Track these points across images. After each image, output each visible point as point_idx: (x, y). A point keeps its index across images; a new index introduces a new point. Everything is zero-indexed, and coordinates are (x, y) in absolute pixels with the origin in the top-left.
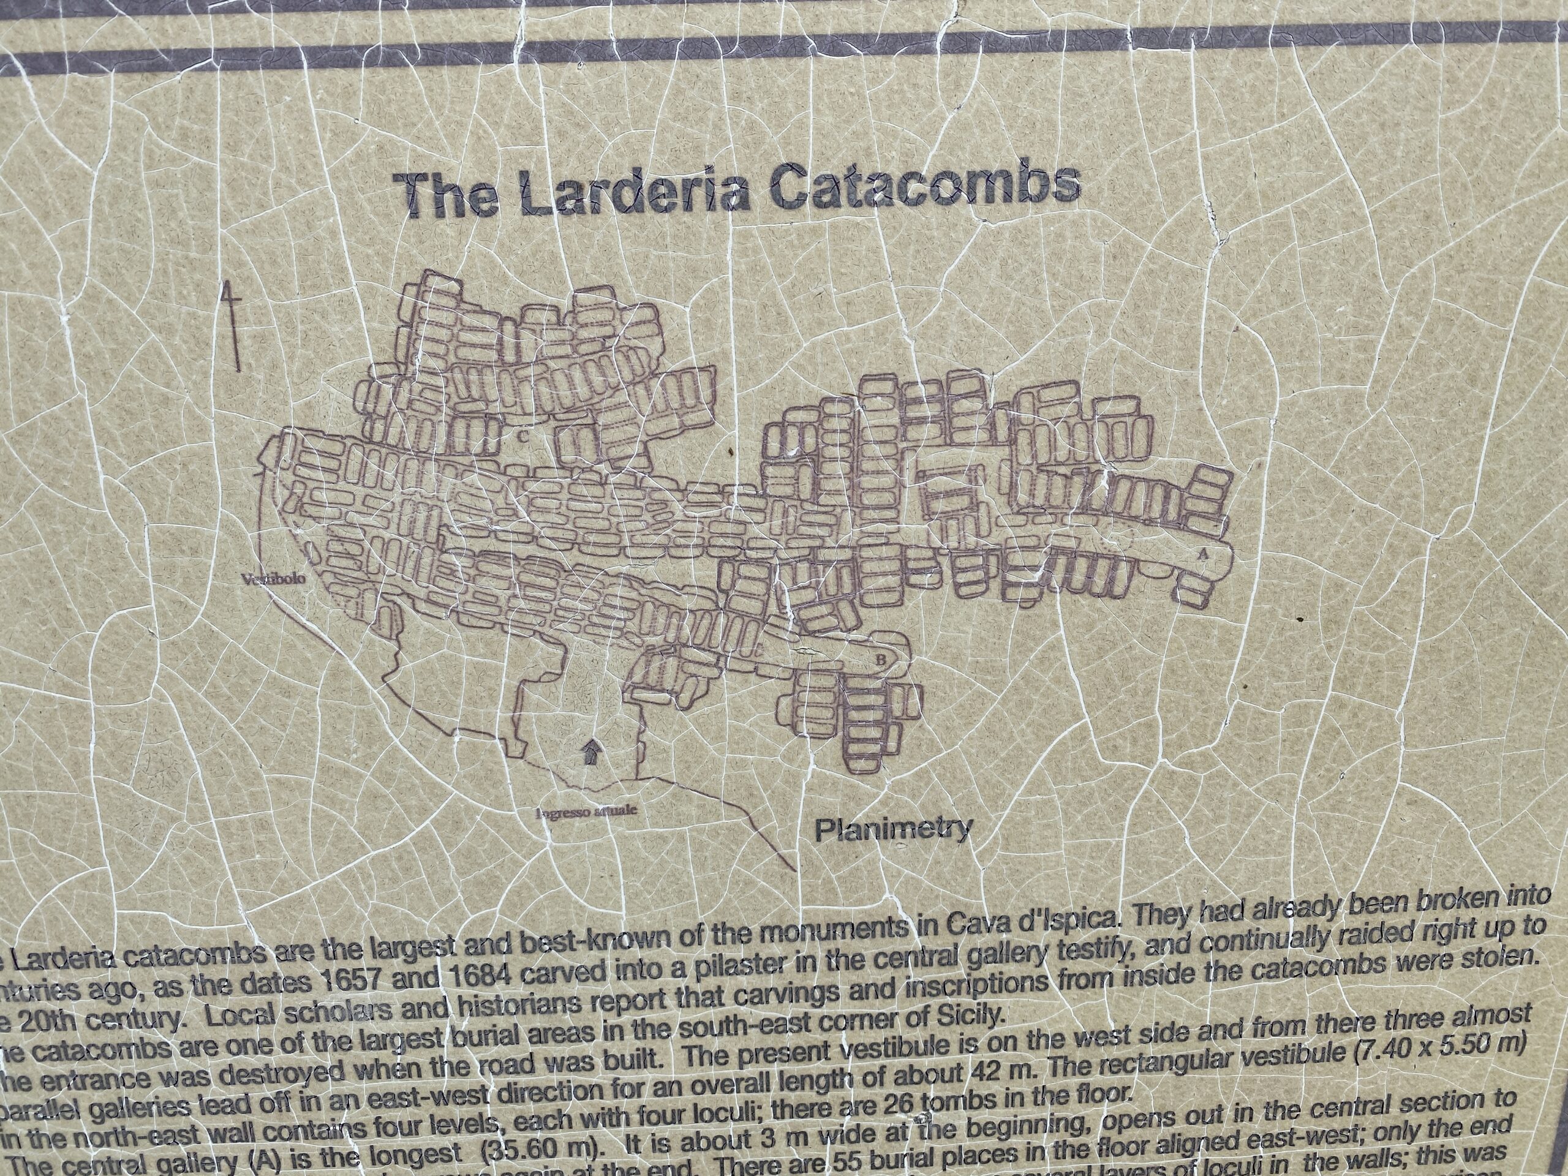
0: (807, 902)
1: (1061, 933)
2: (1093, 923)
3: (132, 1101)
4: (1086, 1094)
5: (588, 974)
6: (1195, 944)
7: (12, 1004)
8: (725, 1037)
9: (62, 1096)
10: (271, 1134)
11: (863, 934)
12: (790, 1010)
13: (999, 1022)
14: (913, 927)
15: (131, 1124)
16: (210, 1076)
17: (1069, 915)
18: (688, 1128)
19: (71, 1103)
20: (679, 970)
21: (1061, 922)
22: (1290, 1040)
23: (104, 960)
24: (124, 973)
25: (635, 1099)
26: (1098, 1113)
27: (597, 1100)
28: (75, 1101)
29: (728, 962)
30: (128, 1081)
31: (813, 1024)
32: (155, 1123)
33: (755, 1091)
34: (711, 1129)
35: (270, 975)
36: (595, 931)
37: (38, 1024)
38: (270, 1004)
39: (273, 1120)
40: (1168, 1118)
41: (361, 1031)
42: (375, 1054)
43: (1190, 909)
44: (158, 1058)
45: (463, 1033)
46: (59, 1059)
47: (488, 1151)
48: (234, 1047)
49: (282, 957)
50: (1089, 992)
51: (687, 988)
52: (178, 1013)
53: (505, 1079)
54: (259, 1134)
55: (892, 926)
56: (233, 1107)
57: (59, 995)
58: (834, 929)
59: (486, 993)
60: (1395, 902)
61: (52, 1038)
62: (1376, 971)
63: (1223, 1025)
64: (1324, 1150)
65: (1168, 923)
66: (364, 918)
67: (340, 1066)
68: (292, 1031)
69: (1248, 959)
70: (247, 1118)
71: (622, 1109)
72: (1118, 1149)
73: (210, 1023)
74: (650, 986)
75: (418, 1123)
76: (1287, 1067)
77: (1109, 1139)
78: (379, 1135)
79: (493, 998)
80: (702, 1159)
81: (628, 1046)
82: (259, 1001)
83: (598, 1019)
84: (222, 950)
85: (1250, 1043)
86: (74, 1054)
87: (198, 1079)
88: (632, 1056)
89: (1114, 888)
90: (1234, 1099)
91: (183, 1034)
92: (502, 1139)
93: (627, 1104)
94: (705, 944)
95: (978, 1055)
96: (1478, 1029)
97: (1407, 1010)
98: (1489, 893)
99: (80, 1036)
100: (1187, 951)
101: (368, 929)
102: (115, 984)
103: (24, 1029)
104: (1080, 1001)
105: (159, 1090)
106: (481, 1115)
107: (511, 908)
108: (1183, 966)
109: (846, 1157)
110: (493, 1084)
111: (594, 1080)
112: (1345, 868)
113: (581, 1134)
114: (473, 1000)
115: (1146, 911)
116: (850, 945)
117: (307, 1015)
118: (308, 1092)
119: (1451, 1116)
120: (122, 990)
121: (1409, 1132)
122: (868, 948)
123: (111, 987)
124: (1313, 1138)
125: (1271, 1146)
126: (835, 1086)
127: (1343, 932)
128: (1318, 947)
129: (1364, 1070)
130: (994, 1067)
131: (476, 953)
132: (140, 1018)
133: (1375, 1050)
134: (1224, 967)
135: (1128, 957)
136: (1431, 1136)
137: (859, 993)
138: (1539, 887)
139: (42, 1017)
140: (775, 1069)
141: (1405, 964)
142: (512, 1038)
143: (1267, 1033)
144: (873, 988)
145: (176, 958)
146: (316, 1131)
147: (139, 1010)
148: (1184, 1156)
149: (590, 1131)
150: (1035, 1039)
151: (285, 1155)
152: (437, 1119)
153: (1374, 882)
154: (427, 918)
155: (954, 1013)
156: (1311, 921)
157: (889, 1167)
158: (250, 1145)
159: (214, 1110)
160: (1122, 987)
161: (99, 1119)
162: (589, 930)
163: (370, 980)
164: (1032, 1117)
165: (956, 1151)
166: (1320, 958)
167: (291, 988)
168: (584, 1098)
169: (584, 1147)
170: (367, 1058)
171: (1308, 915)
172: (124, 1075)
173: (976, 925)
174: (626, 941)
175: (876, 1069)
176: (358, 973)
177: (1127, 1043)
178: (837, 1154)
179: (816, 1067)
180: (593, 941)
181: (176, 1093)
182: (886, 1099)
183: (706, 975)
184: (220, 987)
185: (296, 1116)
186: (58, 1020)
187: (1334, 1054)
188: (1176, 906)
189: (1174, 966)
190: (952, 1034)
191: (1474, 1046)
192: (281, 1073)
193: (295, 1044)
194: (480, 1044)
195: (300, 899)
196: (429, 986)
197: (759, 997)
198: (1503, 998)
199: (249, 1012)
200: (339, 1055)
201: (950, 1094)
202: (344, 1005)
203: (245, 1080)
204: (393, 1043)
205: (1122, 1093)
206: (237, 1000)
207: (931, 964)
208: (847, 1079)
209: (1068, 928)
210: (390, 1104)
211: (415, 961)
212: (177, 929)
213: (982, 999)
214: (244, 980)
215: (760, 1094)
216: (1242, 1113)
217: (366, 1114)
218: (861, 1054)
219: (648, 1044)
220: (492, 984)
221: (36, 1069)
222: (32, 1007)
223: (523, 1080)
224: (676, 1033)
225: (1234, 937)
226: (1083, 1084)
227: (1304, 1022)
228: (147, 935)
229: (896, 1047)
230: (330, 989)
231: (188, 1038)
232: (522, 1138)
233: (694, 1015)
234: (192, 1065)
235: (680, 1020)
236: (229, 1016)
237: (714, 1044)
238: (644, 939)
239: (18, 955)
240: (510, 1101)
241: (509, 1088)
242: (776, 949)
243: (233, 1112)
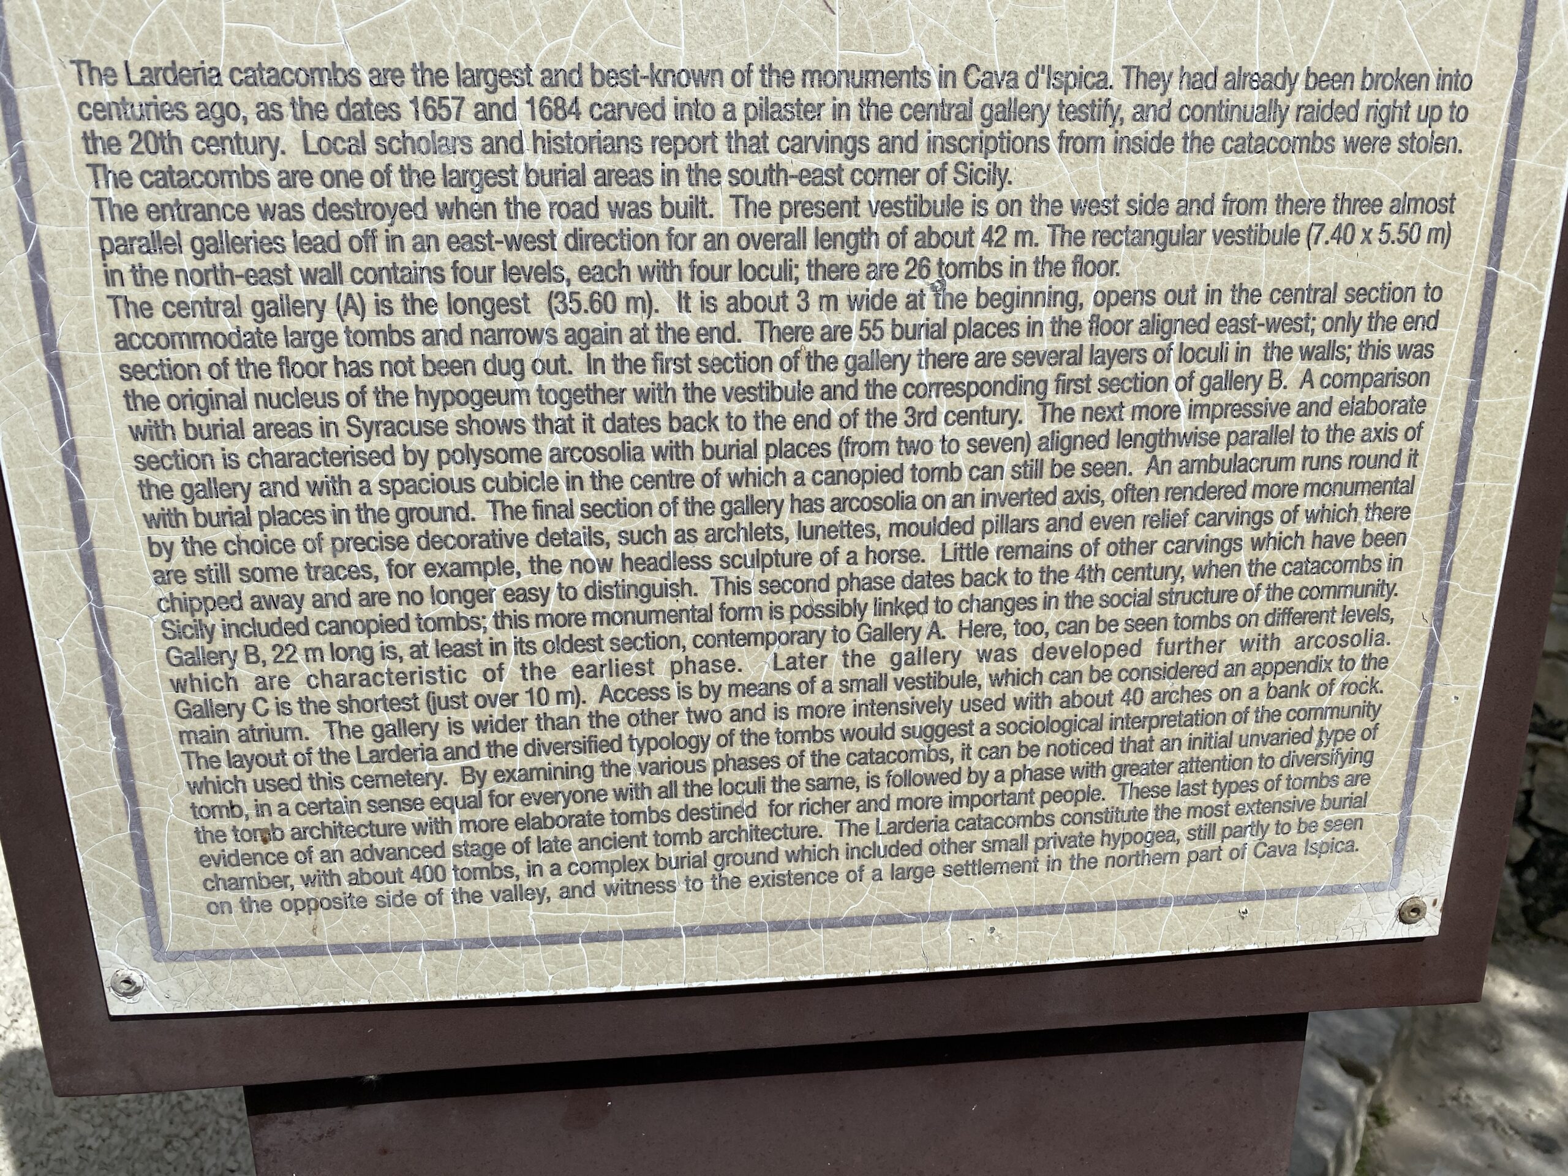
0: (845, 46)
1: (1061, 92)
2: (1089, 84)
3: (231, 235)
4: (1081, 266)
5: (651, 112)
6: (1174, 112)
7: (123, 123)
8: (769, 187)
9: (166, 228)
10: (358, 276)
11: (891, 83)
12: (827, 161)
13: (1006, 184)
14: (934, 78)
15: (230, 260)
16: (304, 210)
17: (1068, 74)
18: (732, 286)
19: (175, 237)
20: (730, 113)
21: (1059, 80)
22: (1253, 219)
23: (213, 78)
24: (228, 93)
25: (687, 252)
26: (1089, 287)
27: (653, 251)
28: (178, 233)
29: (773, 106)
30: (229, 213)
31: (846, 177)
32: (254, 260)
33: (793, 248)
34: (753, 289)
35: (363, 101)
36: (657, 67)
37: (147, 146)
38: (362, 133)
39: (361, 260)
40: (1149, 297)
41: (444, 165)
42: (454, 192)
43: (1171, 75)
44: (257, 188)
45: (535, 172)
46: (165, 186)
47: (555, 302)
48: (328, 179)
49: (375, 81)
50: (1083, 156)
51: (736, 131)
52: (278, 139)
53: (571, 224)
54: (346, 276)
55: (915, 76)
56: (323, 245)
57: (168, 115)
58: (867, 77)
59: (558, 129)
60: (1342, 80)
61: (159, 162)
62: (1327, 152)
63: (1197, 200)
64: (1281, 339)
65: (1152, 88)
66: (450, 42)
67: (423, 203)
68: (381, 163)
69: (1220, 131)
70: (336, 257)
71: (675, 263)
72: (1106, 328)
73: (307, 152)
74: (702, 128)
75: (492, 268)
76: (1250, 248)
77: (1098, 316)
78: (456, 281)
79: (563, 135)
80: (745, 320)
81: (681, 193)
82: (352, 129)
83: (656, 161)
84: (320, 71)
85: (1218, 221)
86: (179, 181)
87: (292, 212)
88: (686, 203)
89: (1106, 49)
90: (1205, 280)
91: (282, 163)
92: (567, 291)
93: (681, 258)
94: (753, 85)
95: (988, 218)
96: (1410, 218)
97: (1351, 194)
98: (1422, 76)
99: (186, 161)
100: (1168, 119)
101: (454, 54)
102: (221, 104)
103: (133, 152)
104: (1077, 165)
105: (258, 225)
106: (549, 262)
107: (585, 37)
108: (1164, 135)
109: (870, 325)
110: (562, 228)
111: (652, 230)
112: (1302, 40)
113: (638, 288)
114: (545, 136)
115: (1135, 75)
116: (880, 94)
117: (396, 145)
118: (394, 231)
119: (1388, 309)
120: (227, 111)
121: (1350, 323)
122: (896, 97)
123: (216, 108)
124: (1272, 325)
125: (1236, 332)
126: (863, 247)
127: (1299, 108)
128: (1278, 122)
129: (1315, 255)
130: (1001, 231)
131: (551, 85)
132: (242, 142)
133: (1325, 235)
134: (1199, 138)
135: (1118, 121)
136: (1370, 329)
137: (887, 145)
138: (1462, 73)
139: (151, 138)
140: (811, 224)
141: (1351, 145)
142: (578, 179)
143: (1234, 212)
144: (898, 141)
145: (278, 78)
146: (399, 275)
147: (242, 134)
148: (1163, 338)
149: (647, 285)
150: (1037, 202)
151: (370, 300)
152: (509, 265)
153: (1326, 57)
154: (507, 45)
155: (968, 172)
156: (1273, 94)
157: (908, 338)
158: (337, 288)
159: (306, 248)
160: (1112, 154)
161: (199, 255)
162: (652, 65)
163: (454, 111)
164: (1034, 289)
165: (966, 323)
166: (1280, 135)
167: (382, 115)
168: (641, 249)
169: (640, 302)
170: (447, 195)
171: (1270, 88)
172: (225, 205)
173: (989, 80)
174: (684, 78)
175: (899, 230)
176: (444, 102)
177: (1116, 214)
178: (863, 321)
179: (847, 225)
180: (654, 78)
181: (272, 228)
182: (907, 263)
183: (754, 119)
184: (317, 112)
185: (381, 258)
186: (166, 143)
187: (1289, 237)
188: (1159, 70)
189: (1157, 134)
190: (965, 194)
191: (1407, 237)
192: (370, 209)
193: (382, 177)
194: (550, 184)
195: (394, 19)
196: (508, 119)
197: (799, 145)
198: (1432, 186)
199: (343, 140)
200: (424, 191)
201: (963, 260)
202: (429, 136)
203: (336, 215)
204: (472, 180)
205: (1111, 267)
206: (332, 127)
207: (949, 119)
208: (873, 238)
209: (1067, 88)
210: (467, 247)
211: (495, 91)
212: (281, 46)
213: (993, 158)
214: (339, 105)
215: (797, 252)
216: (1213, 296)
217: (442, 258)
218: (886, 212)
219: (702, 191)
220: (563, 119)
221: (142, 197)
222: (142, 126)
223: (588, 226)
224: (725, 180)
225: (1208, 107)
226: (1077, 256)
227: (1265, 201)
228: (252, 52)
229: (917, 206)
230: (417, 118)
231: (286, 168)
232: (585, 290)
233: (743, 161)
234: (289, 196)
235: (728, 167)
236: (324, 143)
237: (758, 194)
238: (701, 78)
239: (131, 68)
240: (575, 249)
241: (575, 234)
242: (815, 95)
243: (324, 251)
